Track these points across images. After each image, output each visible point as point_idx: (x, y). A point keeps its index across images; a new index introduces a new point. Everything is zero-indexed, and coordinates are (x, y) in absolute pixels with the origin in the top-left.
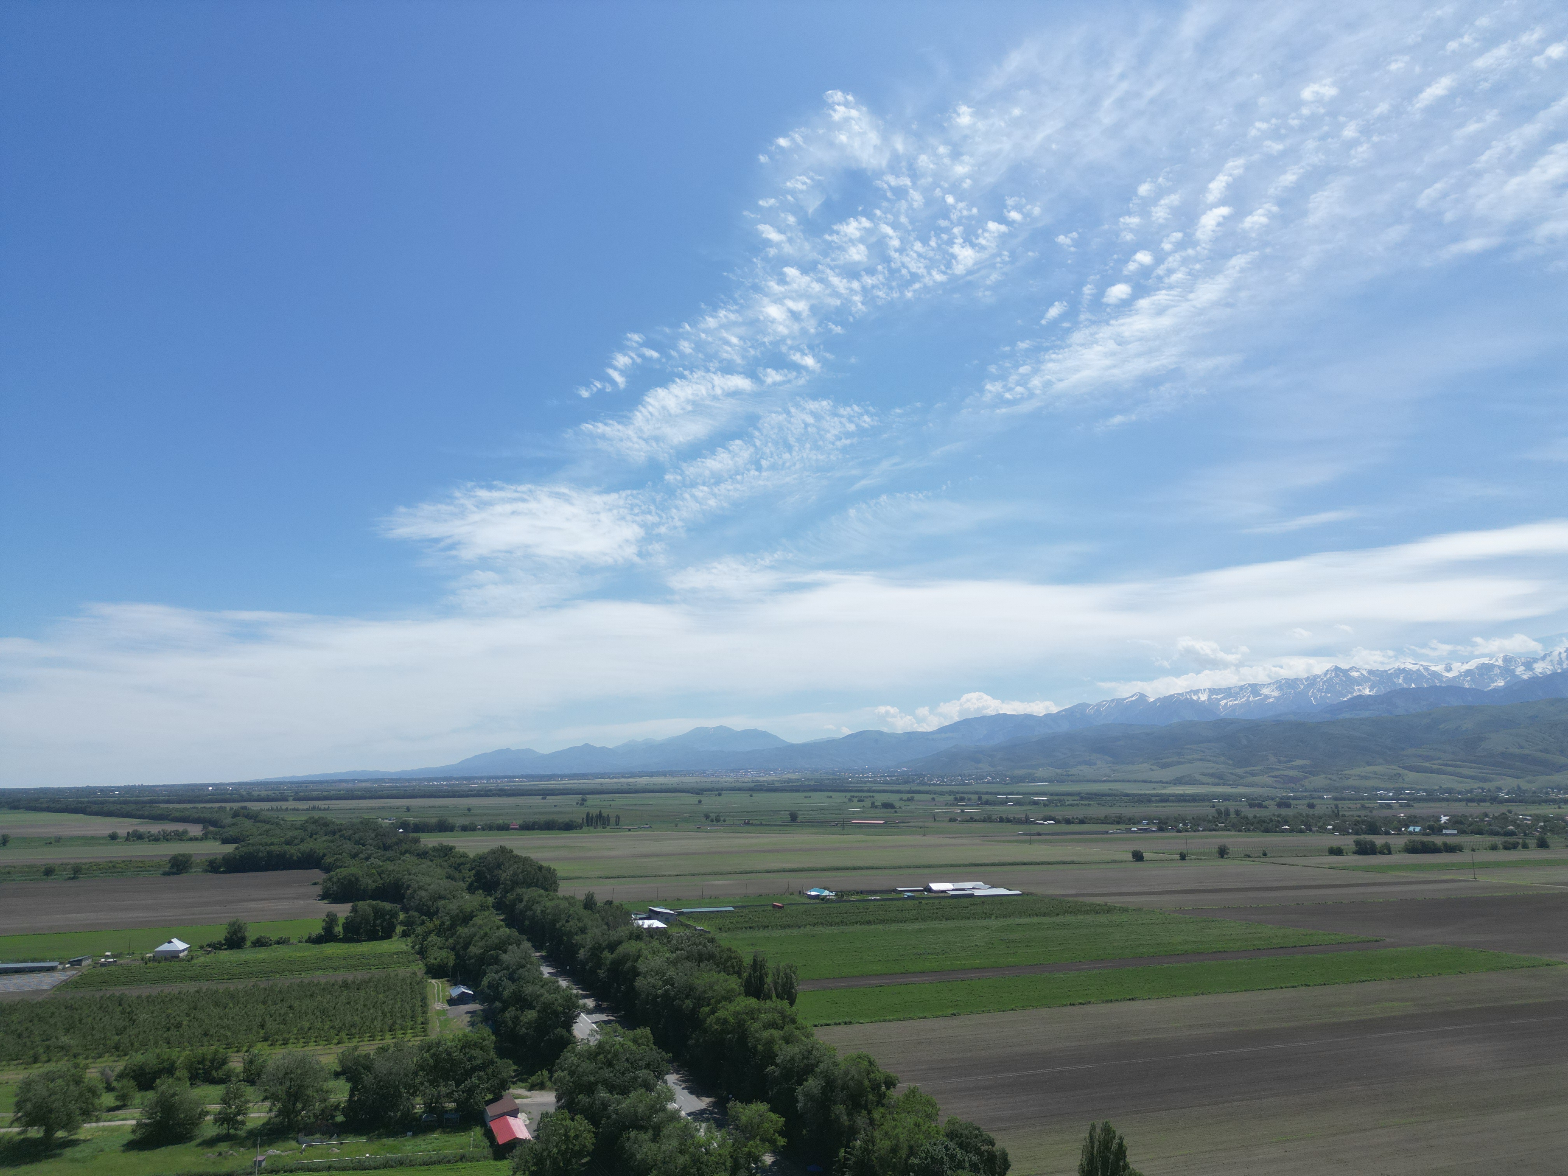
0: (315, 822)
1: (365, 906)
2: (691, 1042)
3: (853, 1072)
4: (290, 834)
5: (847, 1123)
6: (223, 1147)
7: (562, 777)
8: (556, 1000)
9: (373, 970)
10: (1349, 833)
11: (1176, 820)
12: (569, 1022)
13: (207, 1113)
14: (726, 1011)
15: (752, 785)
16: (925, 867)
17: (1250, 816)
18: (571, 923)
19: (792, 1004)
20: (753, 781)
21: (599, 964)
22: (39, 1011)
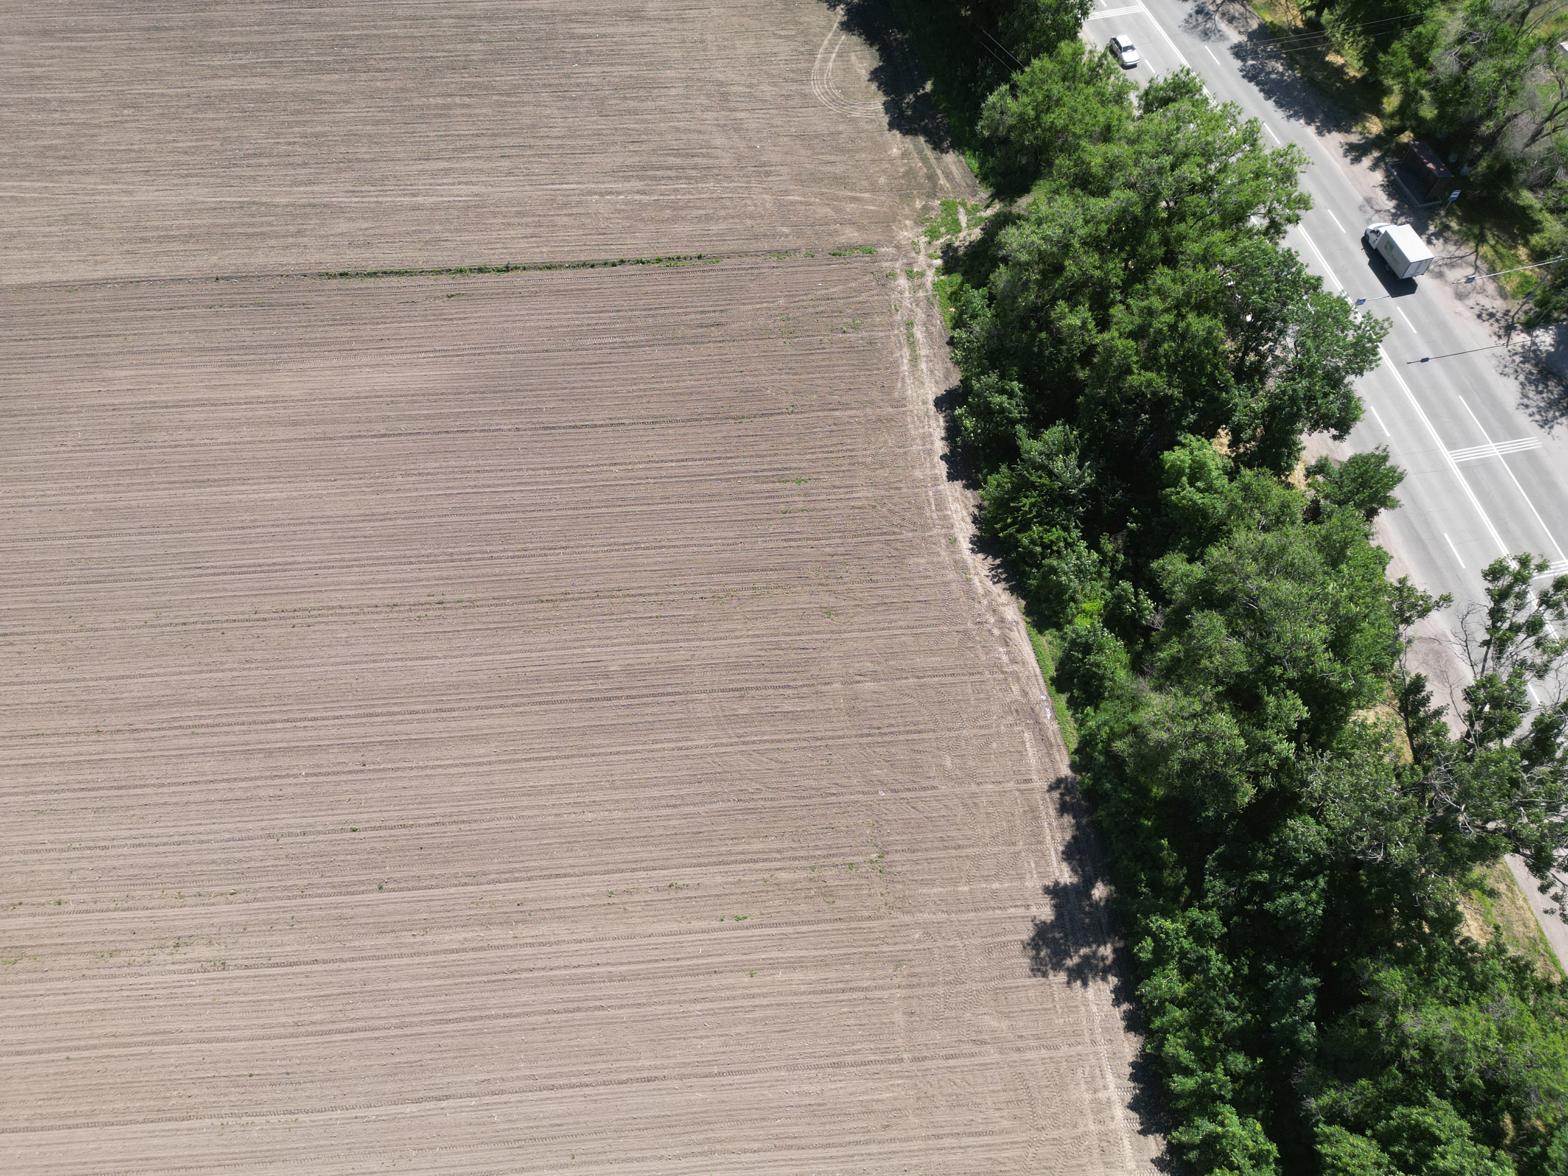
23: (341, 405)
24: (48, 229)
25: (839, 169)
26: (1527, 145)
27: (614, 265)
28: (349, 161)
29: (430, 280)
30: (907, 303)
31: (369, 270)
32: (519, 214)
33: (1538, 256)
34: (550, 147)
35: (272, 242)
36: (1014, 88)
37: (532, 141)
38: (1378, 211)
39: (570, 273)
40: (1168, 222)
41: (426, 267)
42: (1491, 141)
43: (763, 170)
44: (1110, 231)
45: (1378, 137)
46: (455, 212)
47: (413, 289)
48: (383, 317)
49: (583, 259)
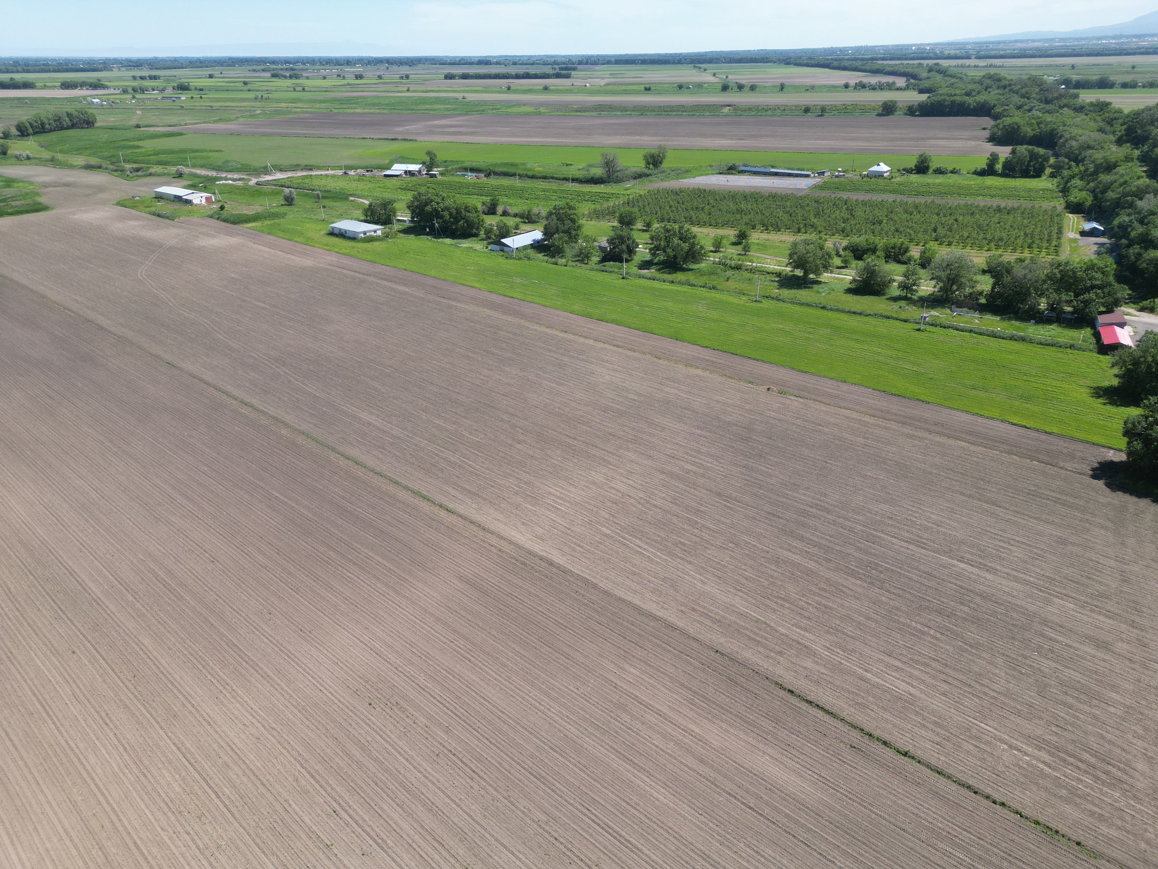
0: (991, 77)
1: (1023, 149)
4: (970, 87)
6: (903, 303)
9: (1022, 201)
13: (894, 281)
22: (800, 201)
23: (737, 769)
27: (994, 802)
28: (838, 630)
29: (846, 728)
31: (809, 698)
32: (936, 723)
34: (985, 694)
37: (973, 683)
39: (954, 787)
41: (847, 718)
46: (889, 697)
47: (830, 727)
48: (799, 732)
49: (970, 783)
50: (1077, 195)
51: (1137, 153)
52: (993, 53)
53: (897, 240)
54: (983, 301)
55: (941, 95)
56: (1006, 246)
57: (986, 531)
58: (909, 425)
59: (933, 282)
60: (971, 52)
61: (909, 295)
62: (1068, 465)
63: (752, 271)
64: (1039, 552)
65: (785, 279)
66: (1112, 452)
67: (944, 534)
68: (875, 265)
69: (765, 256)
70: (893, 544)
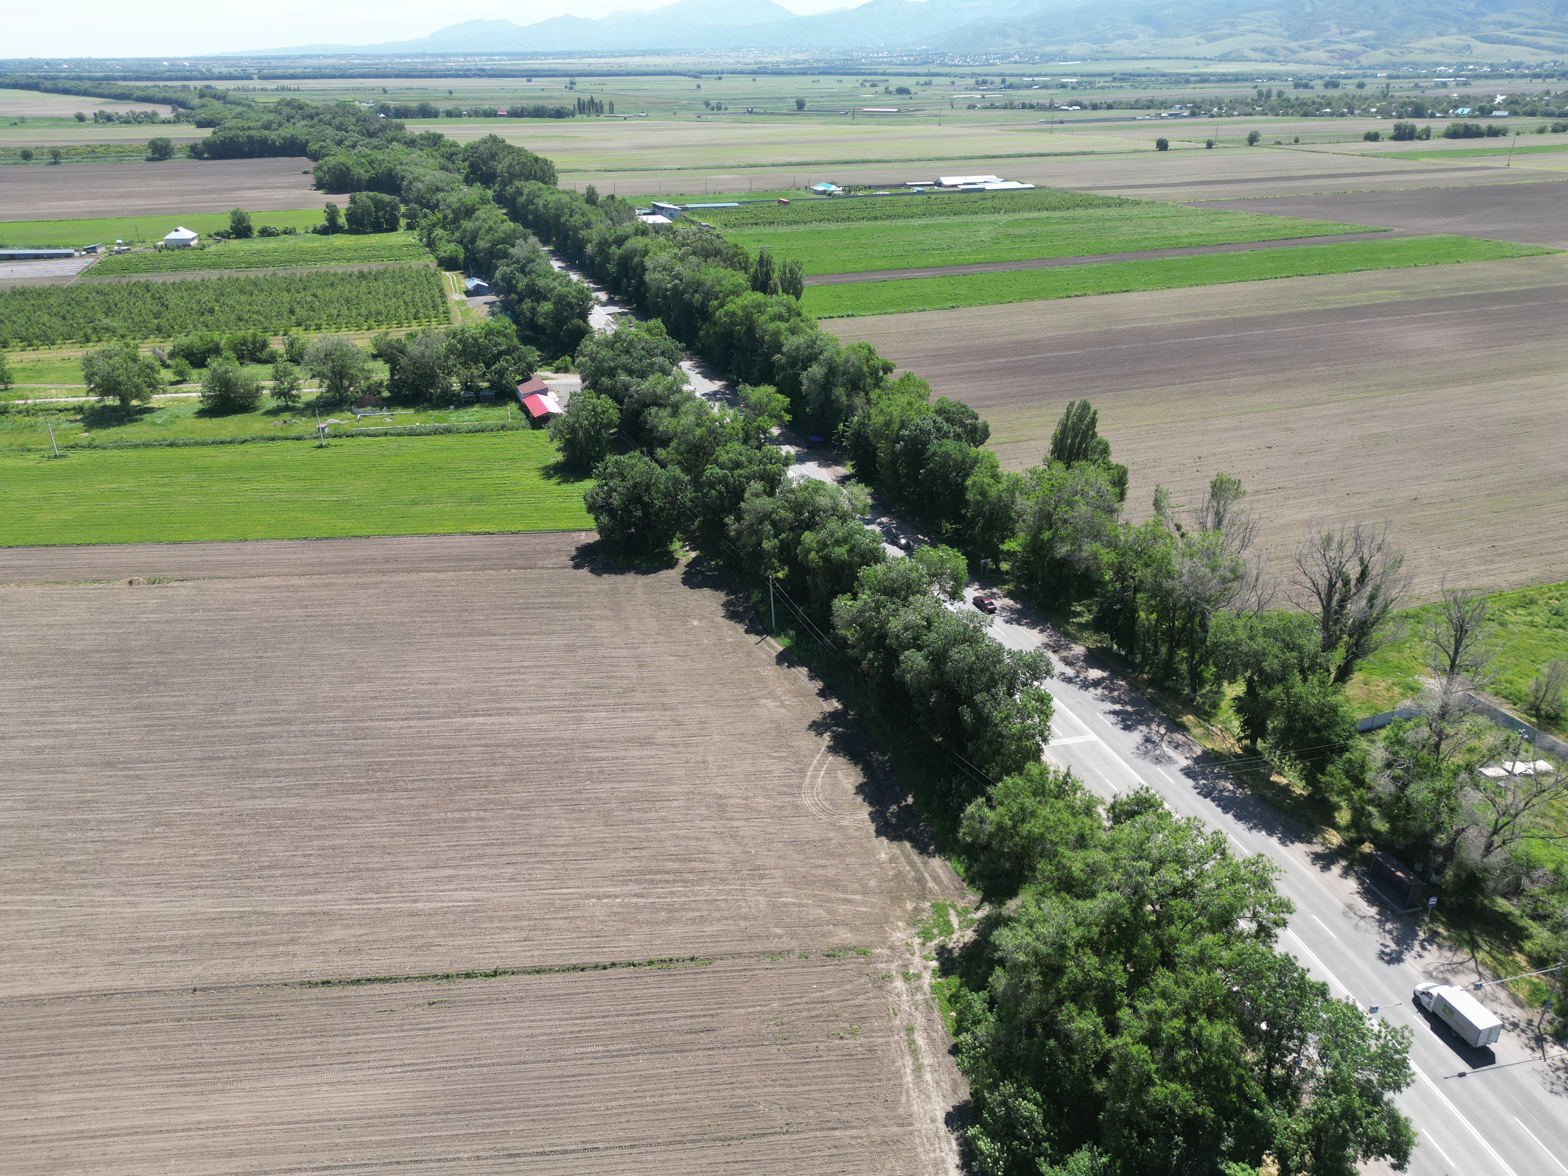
0: (289, 104)
1: (363, 196)
2: (702, 333)
3: (853, 358)
4: (266, 117)
5: (846, 403)
6: (286, 416)
7: (546, 55)
8: (570, 293)
9: (386, 262)
10: (1391, 117)
11: (1212, 104)
12: (584, 315)
13: (263, 388)
14: (735, 305)
15: (755, 67)
16: (937, 159)
17: (1292, 98)
18: (575, 218)
19: (798, 298)
20: (756, 63)
21: (607, 258)
22: (73, 296)
24: (40, 941)
25: (831, 873)
26: (1484, 856)
27: (605, 968)
28: (360, 870)
29: (415, 986)
30: (905, 1006)
31: (354, 977)
32: (516, 918)
33: (1539, 962)
34: (554, 854)
35: (262, 951)
36: (989, 799)
37: (538, 850)
38: (1363, 917)
39: (559, 977)
40: (1157, 924)
41: (412, 973)
42: (1449, 851)
43: (758, 873)
44: (1102, 933)
45: (1340, 847)
46: (452, 917)
47: (395, 997)
48: (357, 1028)
49: (574, 962)
50: (448, 248)
51: (490, 193)
52: (280, 72)
53: (248, 332)
54: (386, 394)
55: (230, 129)
56: (388, 320)
57: (490, 668)
58: (355, 571)
59: (316, 381)
60: (251, 70)
61: (290, 403)
62: (546, 563)
63: (28, 412)
64: (553, 670)
65: (92, 414)
66: (583, 534)
67: (446, 691)
68: (226, 372)
69: (43, 386)
70: (390, 729)
